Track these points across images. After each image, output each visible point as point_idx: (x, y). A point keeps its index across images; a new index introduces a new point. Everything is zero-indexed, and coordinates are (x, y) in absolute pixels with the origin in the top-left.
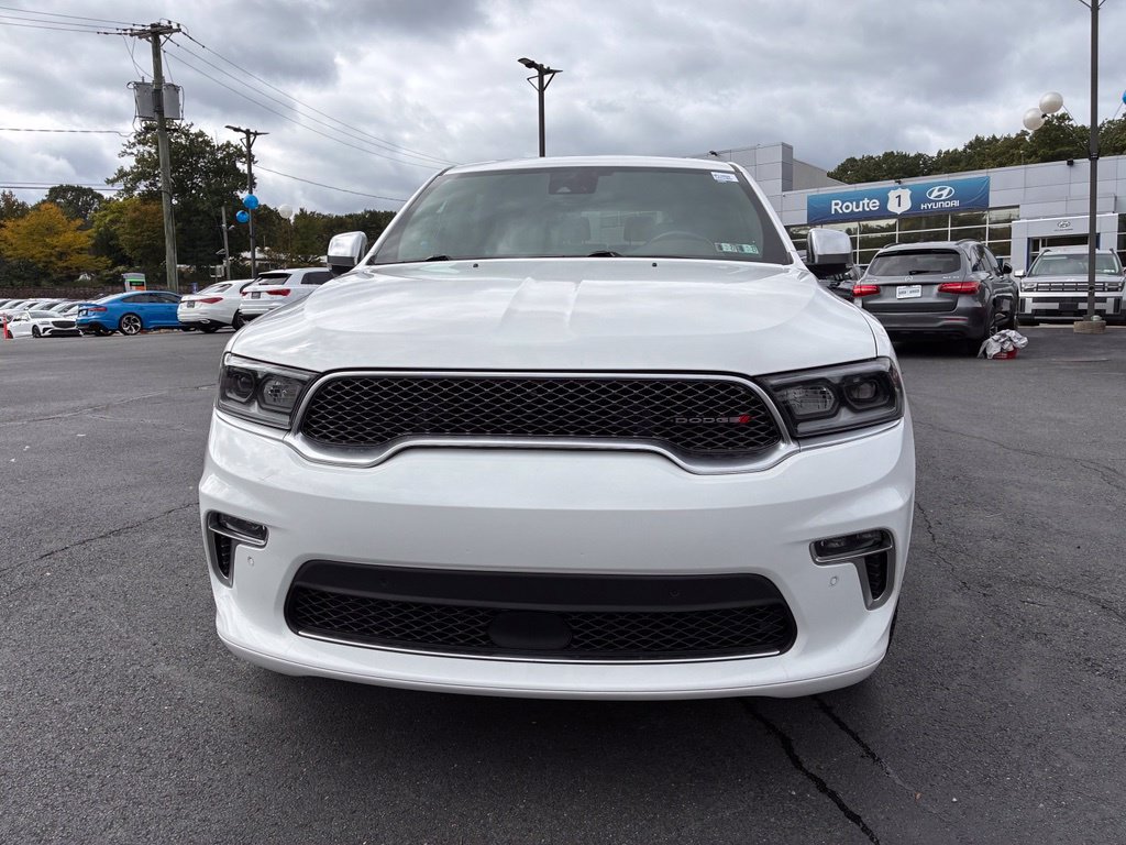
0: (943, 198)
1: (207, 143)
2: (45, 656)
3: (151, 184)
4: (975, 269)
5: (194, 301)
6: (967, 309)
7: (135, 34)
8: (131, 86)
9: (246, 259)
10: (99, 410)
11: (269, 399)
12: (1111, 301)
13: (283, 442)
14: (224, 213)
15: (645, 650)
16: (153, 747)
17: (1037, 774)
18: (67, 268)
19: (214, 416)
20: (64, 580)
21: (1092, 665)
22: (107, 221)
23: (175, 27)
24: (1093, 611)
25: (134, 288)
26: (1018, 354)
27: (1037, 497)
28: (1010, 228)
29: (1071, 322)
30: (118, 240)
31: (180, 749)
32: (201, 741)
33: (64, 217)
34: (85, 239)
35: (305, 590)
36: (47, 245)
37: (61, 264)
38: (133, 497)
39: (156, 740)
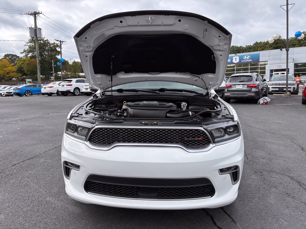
0: (247, 59)
1: (49, 43)
2: (17, 195)
3: (33, 54)
4: (256, 80)
5: (46, 87)
6: (255, 91)
7: (29, 14)
8: (28, 28)
9: (59, 74)
10: (23, 121)
11: (79, 132)
12: (292, 88)
13: (84, 143)
14: (53, 62)
15: (177, 197)
16: (49, 221)
17: (275, 225)
18: (9, 77)
19: (65, 135)
20: (19, 173)
21: (288, 195)
22: (20, 64)
23: (40, 12)
24: (289, 179)
25: (29, 83)
26: (268, 103)
27: (274, 146)
28: (265, 67)
29: (282, 94)
30: (23, 69)
31: (56, 222)
32: (61, 219)
33: (9, 63)
34: (14, 69)
35: (89, 182)
36: (4, 70)
37: (8, 76)
38: (35, 148)
39: (49, 219)
